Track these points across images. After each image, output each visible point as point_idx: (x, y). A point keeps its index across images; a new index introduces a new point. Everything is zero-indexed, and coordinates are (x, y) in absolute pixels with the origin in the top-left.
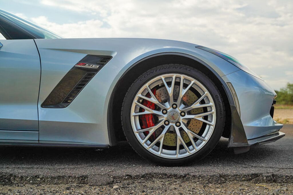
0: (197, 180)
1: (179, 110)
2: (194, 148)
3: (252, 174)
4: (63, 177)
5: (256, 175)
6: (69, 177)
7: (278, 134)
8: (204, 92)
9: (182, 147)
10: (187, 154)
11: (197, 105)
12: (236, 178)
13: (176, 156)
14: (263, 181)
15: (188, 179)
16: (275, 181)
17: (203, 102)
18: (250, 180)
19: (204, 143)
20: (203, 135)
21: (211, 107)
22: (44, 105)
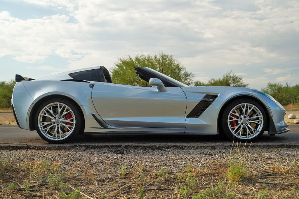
0: (258, 147)
1: (247, 118)
2: (254, 135)
3: (280, 145)
4: (205, 146)
5: (282, 145)
6: (208, 146)
7: (286, 130)
8: (258, 111)
9: (249, 134)
10: (251, 137)
11: (255, 117)
12: (274, 146)
13: (247, 138)
14: (285, 147)
15: (254, 147)
16: (290, 148)
17: (257, 115)
18: (280, 147)
19: (258, 133)
20: (258, 129)
21: (261, 117)
22: (187, 117)
